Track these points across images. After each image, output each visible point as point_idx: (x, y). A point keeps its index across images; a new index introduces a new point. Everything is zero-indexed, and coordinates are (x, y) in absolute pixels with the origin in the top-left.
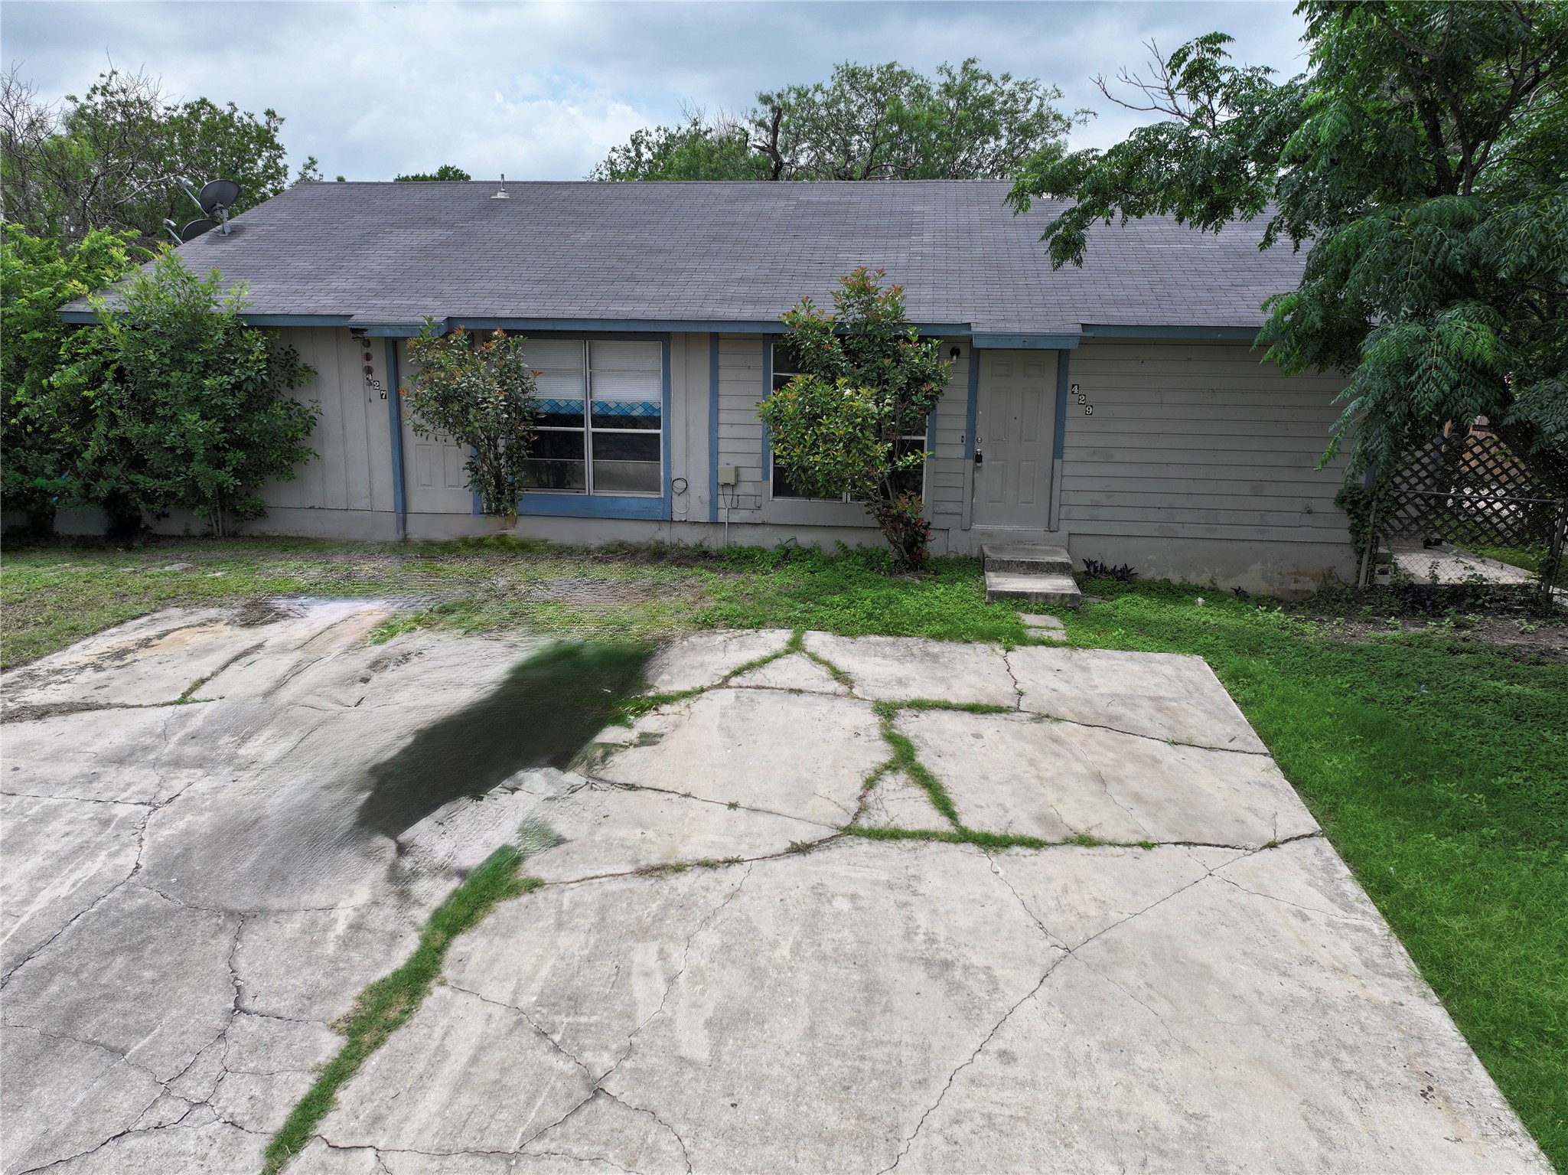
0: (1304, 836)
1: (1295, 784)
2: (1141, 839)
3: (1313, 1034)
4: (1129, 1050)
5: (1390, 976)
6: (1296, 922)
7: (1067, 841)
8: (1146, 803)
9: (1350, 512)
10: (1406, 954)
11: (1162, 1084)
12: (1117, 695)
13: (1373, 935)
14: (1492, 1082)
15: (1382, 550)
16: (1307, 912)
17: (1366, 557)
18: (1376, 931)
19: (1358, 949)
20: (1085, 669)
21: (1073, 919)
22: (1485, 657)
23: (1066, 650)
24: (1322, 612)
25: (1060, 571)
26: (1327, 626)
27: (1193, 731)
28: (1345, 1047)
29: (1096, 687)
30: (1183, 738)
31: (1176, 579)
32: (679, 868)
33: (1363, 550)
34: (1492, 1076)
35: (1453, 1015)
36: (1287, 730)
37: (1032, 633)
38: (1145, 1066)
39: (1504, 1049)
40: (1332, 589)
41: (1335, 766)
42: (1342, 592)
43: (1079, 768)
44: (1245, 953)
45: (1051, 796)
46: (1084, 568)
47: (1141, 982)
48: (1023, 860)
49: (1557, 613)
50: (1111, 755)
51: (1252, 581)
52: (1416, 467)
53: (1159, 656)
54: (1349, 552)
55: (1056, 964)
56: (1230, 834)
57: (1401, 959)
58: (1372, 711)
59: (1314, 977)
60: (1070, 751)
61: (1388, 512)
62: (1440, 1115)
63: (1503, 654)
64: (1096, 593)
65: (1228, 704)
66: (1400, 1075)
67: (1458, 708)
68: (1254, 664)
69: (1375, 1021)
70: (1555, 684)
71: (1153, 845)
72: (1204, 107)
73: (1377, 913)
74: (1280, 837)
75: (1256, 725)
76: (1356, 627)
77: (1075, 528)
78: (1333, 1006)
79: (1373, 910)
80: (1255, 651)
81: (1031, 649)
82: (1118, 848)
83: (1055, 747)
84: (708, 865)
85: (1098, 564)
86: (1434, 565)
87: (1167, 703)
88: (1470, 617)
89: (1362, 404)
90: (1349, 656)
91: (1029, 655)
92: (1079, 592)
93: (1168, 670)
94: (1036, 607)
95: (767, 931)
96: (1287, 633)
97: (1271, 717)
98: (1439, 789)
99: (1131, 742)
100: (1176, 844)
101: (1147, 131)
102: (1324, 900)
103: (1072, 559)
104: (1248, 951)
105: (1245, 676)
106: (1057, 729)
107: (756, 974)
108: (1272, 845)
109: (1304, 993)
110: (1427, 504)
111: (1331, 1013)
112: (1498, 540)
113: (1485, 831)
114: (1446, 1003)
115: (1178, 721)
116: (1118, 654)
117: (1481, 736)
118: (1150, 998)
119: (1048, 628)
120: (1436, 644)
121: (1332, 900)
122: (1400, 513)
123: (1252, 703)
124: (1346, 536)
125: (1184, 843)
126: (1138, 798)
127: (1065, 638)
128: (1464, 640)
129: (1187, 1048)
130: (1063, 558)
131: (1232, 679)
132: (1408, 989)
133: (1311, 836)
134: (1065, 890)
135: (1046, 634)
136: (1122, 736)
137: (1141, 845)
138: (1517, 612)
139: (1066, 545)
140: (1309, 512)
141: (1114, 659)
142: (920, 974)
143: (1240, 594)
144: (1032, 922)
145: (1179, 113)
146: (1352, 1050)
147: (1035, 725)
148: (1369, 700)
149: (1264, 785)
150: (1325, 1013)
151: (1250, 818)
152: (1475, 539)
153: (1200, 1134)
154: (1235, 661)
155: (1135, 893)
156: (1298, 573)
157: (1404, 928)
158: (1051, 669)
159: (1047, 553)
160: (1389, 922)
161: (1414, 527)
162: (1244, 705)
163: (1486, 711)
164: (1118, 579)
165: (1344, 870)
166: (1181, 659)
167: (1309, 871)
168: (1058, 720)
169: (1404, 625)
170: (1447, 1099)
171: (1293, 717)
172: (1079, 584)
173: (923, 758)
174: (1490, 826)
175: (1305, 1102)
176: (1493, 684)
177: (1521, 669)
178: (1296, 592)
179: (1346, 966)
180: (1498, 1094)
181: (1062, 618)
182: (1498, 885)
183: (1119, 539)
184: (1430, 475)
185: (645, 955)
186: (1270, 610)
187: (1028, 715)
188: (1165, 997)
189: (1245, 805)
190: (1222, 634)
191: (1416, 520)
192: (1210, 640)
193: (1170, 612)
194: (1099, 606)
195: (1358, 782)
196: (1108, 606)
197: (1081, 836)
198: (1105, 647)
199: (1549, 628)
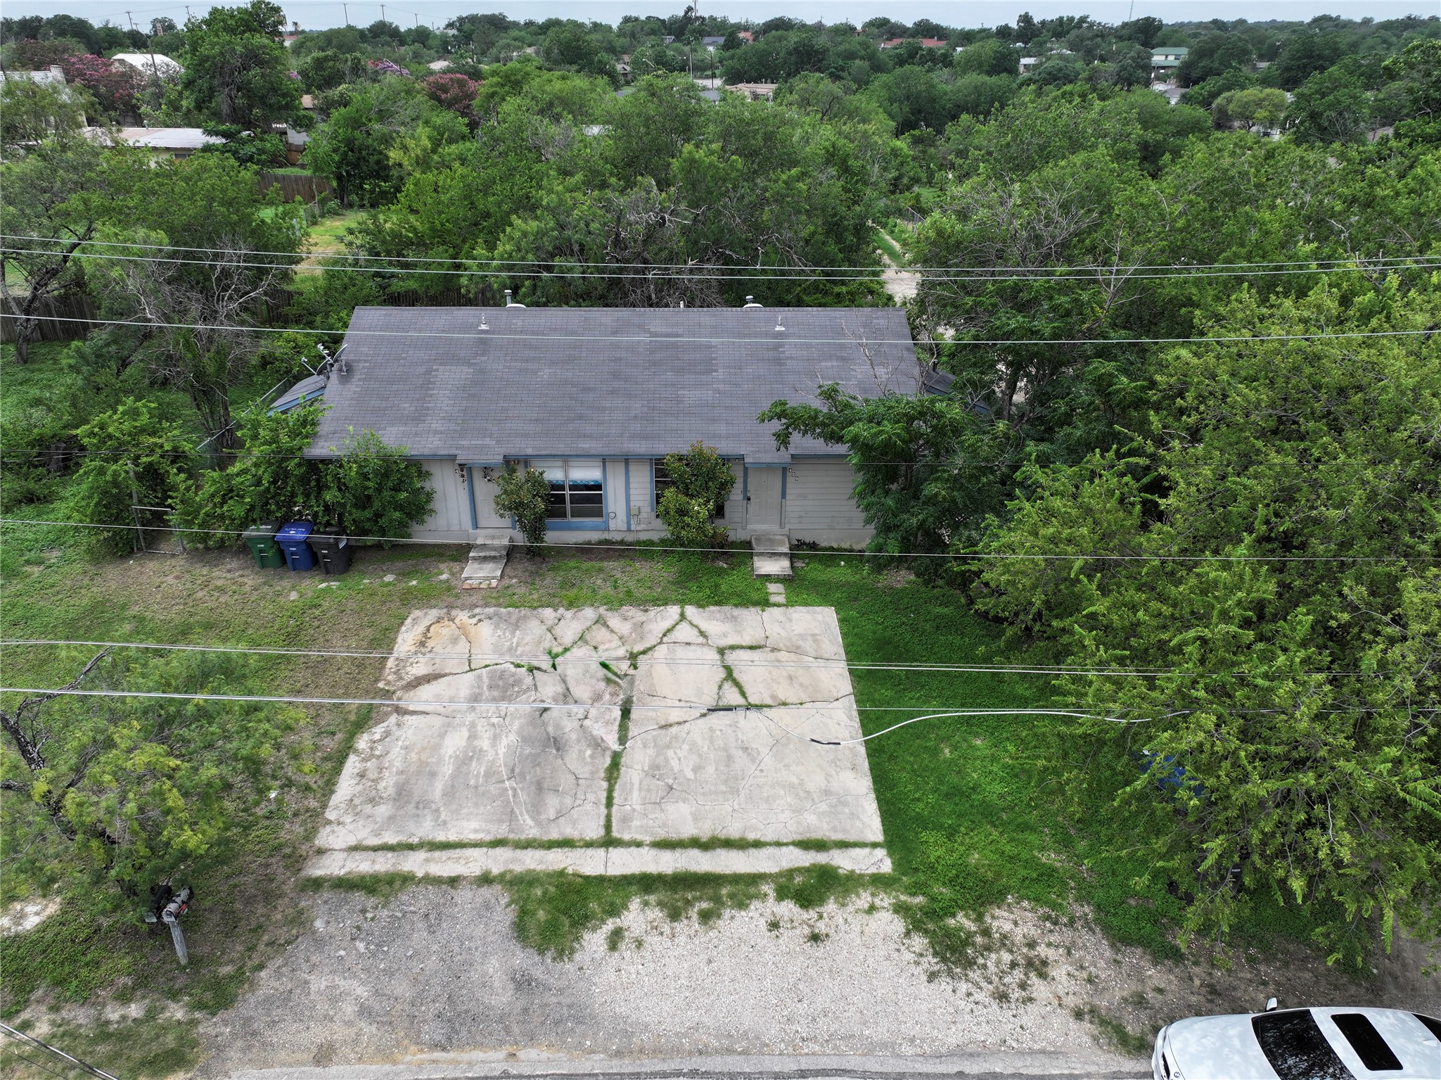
0: (847, 695)
5: (855, 739)
7: (779, 705)
8: (803, 687)
12: (801, 633)
13: (855, 728)
19: (850, 733)
20: (791, 620)
21: (779, 730)
23: (785, 608)
25: (782, 557)
27: (824, 651)
28: (839, 760)
29: (795, 631)
30: (820, 655)
32: (671, 725)
37: (772, 599)
43: (785, 671)
45: (775, 685)
46: (796, 543)
48: (766, 713)
50: (795, 664)
53: (818, 609)
55: (774, 745)
56: (826, 696)
60: (782, 664)
62: (854, 773)
64: (800, 559)
65: (838, 636)
66: (848, 765)
67: (919, 626)
69: (848, 752)
71: (803, 703)
74: (840, 696)
77: (792, 527)
80: (856, 599)
81: (772, 609)
82: (793, 705)
83: (777, 663)
84: (679, 723)
85: (802, 541)
87: (817, 636)
90: (890, 598)
91: (770, 613)
93: (821, 617)
94: (774, 580)
95: (700, 743)
96: (873, 583)
99: (802, 659)
100: (809, 702)
102: (846, 718)
103: (788, 546)
105: (846, 621)
106: (778, 655)
107: (700, 756)
108: (837, 699)
115: (820, 646)
116: (803, 608)
119: (779, 595)
121: (848, 718)
125: (813, 701)
126: (800, 685)
127: (784, 601)
130: (783, 548)
133: (849, 695)
135: (777, 598)
136: (800, 656)
137: (800, 703)
139: (788, 534)
141: (801, 611)
142: (740, 752)
143: (861, 553)
144: (768, 733)
147: (772, 655)
148: (886, 627)
149: (840, 675)
151: (833, 689)
155: (796, 720)
158: (779, 621)
159: (780, 542)
162: (843, 634)
163: (928, 627)
164: (811, 548)
166: (826, 610)
167: (845, 707)
168: (780, 650)
170: (857, 770)
172: (791, 563)
173: (735, 675)
176: (937, 610)
181: (784, 588)
183: (811, 530)
185: (670, 753)
187: (770, 649)
189: (833, 684)
190: (846, 588)
192: (839, 594)
193: (828, 575)
194: (800, 573)
196: (803, 572)
197: (783, 702)
198: (799, 605)
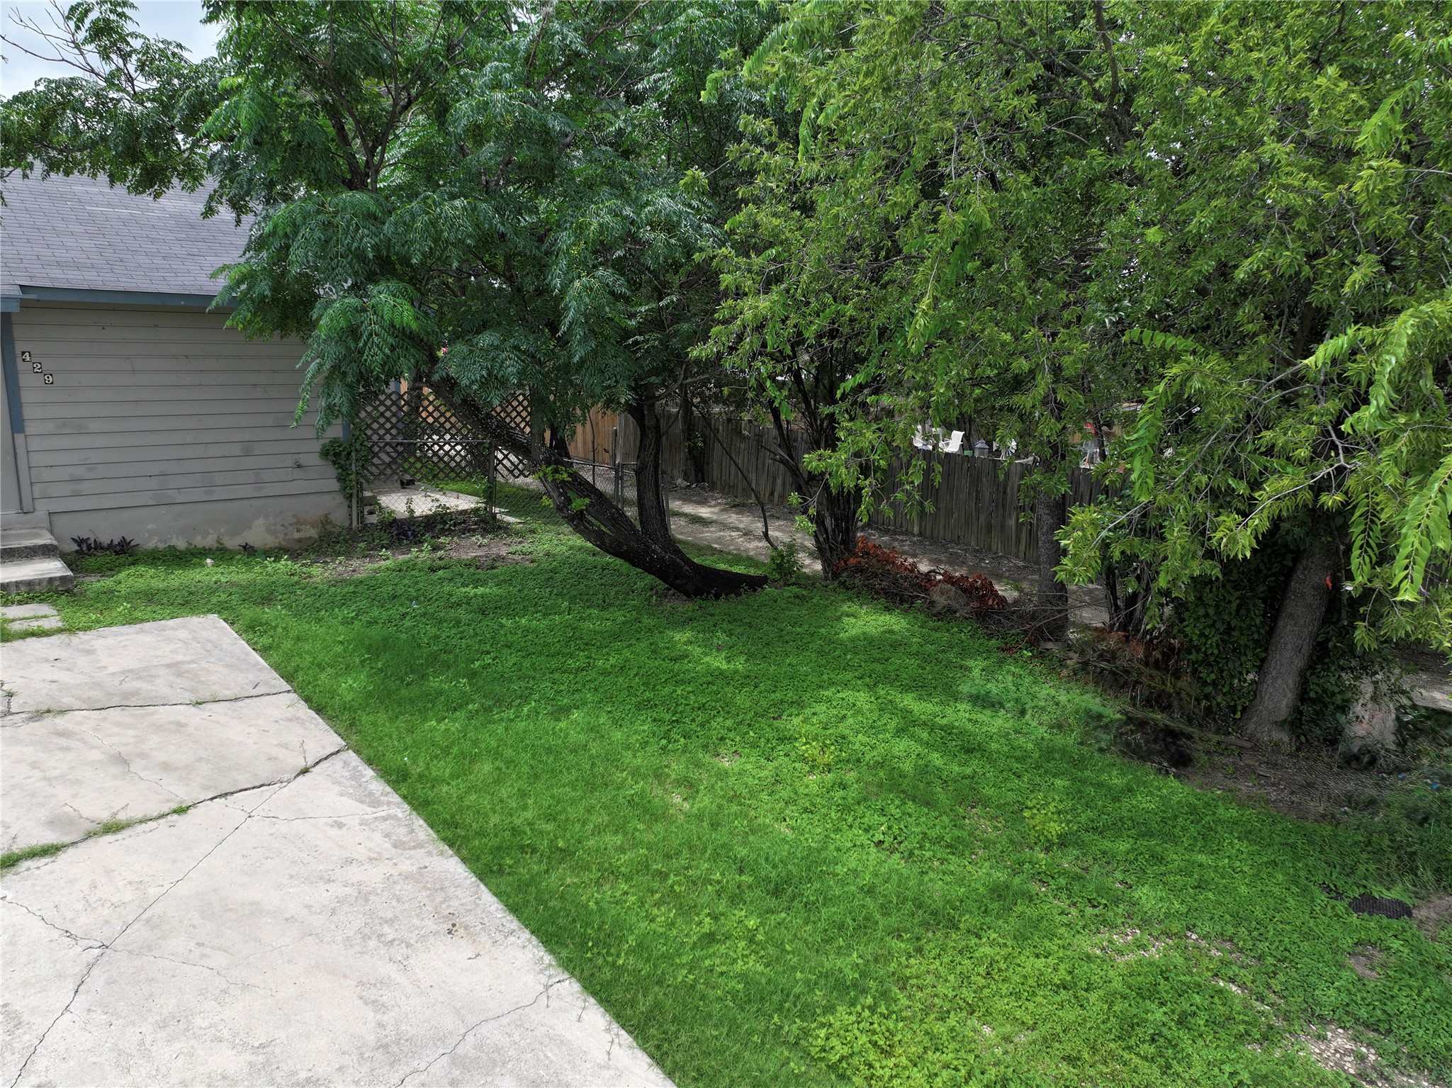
0: (332, 754)
1: (319, 710)
2: (175, 806)
3: (358, 923)
4: (186, 1017)
5: (414, 848)
6: (334, 832)
7: (90, 835)
8: (176, 769)
9: (334, 463)
10: (425, 825)
11: (226, 1034)
12: (131, 671)
13: (398, 819)
14: (495, 899)
15: (367, 494)
16: (342, 820)
17: (354, 501)
18: (400, 815)
19: (387, 836)
20: (89, 652)
21: (106, 912)
22: (456, 570)
23: (63, 637)
24: (325, 554)
25: (44, 554)
26: (331, 566)
27: (216, 687)
28: (386, 922)
29: (105, 667)
30: (208, 696)
31: (181, 544)
33: (351, 495)
34: (495, 894)
35: (464, 860)
36: (305, 664)
37: (16, 627)
38: (206, 1024)
39: (501, 871)
40: (330, 533)
41: (350, 686)
42: (340, 534)
43: (96, 755)
44: (292, 877)
45: (63, 793)
46: (75, 547)
47: (192, 945)
48: (37, 872)
49: (500, 528)
50: (131, 732)
51: (258, 535)
52: (382, 420)
53: (171, 623)
54: (340, 498)
55: (90, 966)
56: (264, 774)
57: (422, 830)
58: (376, 632)
59: (354, 873)
60: (84, 741)
61: (367, 460)
62: (463, 942)
63: (468, 566)
64: (93, 572)
65: (247, 654)
66: (431, 925)
67: (442, 614)
68: (268, 613)
69: (407, 889)
70: (505, 581)
71: (188, 808)
72: (118, 69)
73: (399, 800)
74: (310, 762)
75: (276, 667)
76: (355, 563)
77: (55, 506)
78: (374, 892)
79: (396, 798)
80: (267, 600)
81: (17, 644)
82: (150, 823)
83: (63, 742)
85: (92, 541)
86: (409, 501)
87: (186, 666)
88: (442, 540)
89: (321, 365)
90: (352, 588)
91: (16, 650)
92: (70, 573)
93: (183, 634)
94: (18, 598)
96: (296, 578)
97: (288, 657)
98: (435, 683)
99: (152, 714)
100: (212, 799)
101: (59, 83)
102: (355, 804)
103: (57, 539)
104: (294, 873)
105: (261, 624)
106: (61, 722)
108: (305, 771)
109: (348, 890)
110: (396, 451)
111: (372, 898)
112: (453, 475)
113: (470, 707)
114: (458, 852)
115: (199, 681)
116: (126, 629)
117: (461, 632)
118: (203, 955)
119: (37, 618)
120: (419, 566)
121: (361, 802)
122: (375, 461)
123: (270, 648)
124: (334, 485)
125: (220, 796)
126: (166, 767)
127: (60, 624)
128: (440, 559)
129: (246, 987)
130: (46, 539)
131: (250, 630)
132: (429, 853)
133: (338, 752)
134: (94, 886)
135: (34, 625)
136: (141, 711)
137: (175, 812)
138: (474, 530)
139: (47, 524)
140: (299, 466)
141: (122, 634)
143: (249, 550)
144: (56, 934)
145: (92, 71)
146: (391, 922)
147: (32, 724)
148: (370, 623)
149: (290, 720)
150: (367, 900)
151: (281, 753)
152: (435, 476)
153: (268, 1060)
154: (249, 612)
155: (174, 861)
156: (298, 523)
157: (420, 805)
158: (47, 660)
159: (24, 537)
160: (409, 803)
161: (389, 471)
162: (264, 651)
163: (461, 613)
164: (117, 553)
165: (369, 773)
166: (195, 621)
167: (339, 783)
168: (63, 712)
169: (394, 554)
170: (466, 928)
171: (308, 652)
172: (70, 565)
174: (473, 701)
175: (360, 983)
176: (464, 590)
177: (482, 574)
178: (300, 540)
179: (379, 854)
180: (501, 906)
181: (54, 604)
182: (483, 745)
183: (110, 512)
184: (393, 426)
186: (277, 560)
187: (24, 715)
188: (219, 949)
189: (275, 742)
190: (234, 590)
191: (389, 465)
192: (223, 597)
193: (180, 578)
194: (99, 585)
195: (370, 695)
196: (108, 582)
197: (105, 825)
198: (110, 625)
199: (497, 539)
